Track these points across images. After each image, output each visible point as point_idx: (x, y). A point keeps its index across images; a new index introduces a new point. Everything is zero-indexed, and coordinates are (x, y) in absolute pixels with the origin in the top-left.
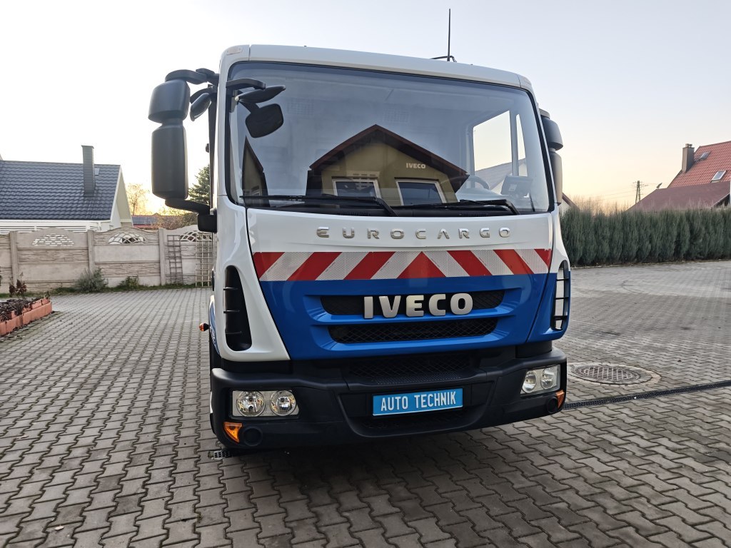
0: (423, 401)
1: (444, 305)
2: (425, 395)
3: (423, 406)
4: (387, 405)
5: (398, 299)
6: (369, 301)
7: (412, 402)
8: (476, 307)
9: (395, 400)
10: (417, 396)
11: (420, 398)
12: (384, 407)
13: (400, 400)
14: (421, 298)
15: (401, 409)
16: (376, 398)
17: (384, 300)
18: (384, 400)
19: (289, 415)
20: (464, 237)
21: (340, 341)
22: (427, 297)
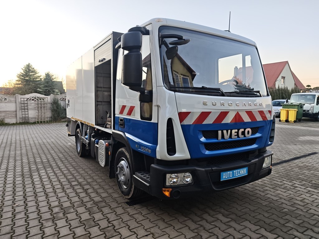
0: (237, 173)
1: (243, 133)
2: (237, 171)
3: (237, 175)
4: (226, 176)
5: (229, 131)
6: (220, 132)
7: (233, 173)
8: (253, 134)
9: (228, 173)
10: (235, 171)
11: (236, 172)
12: (224, 177)
13: (230, 173)
14: (236, 130)
15: (230, 177)
16: (222, 173)
17: (225, 132)
18: (224, 174)
19: (189, 183)
20: (250, 106)
21: (208, 150)
22: (238, 130)
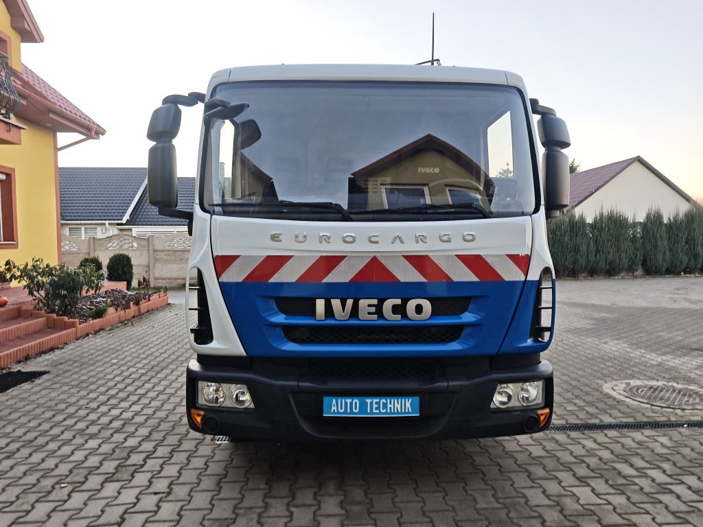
0: (375, 406)
1: (400, 310)
2: (378, 400)
3: (374, 411)
4: (337, 407)
5: (350, 302)
6: (320, 304)
7: (363, 407)
9: (346, 403)
10: (369, 401)
11: (371, 403)
12: (334, 408)
13: (351, 403)
14: (375, 302)
15: (351, 412)
16: (326, 400)
17: (336, 303)
18: (334, 401)
19: (246, 408)
20: (420, 242)
21: (294, 341)
22: (381, 302)
